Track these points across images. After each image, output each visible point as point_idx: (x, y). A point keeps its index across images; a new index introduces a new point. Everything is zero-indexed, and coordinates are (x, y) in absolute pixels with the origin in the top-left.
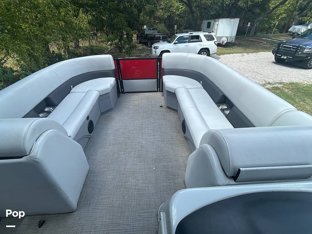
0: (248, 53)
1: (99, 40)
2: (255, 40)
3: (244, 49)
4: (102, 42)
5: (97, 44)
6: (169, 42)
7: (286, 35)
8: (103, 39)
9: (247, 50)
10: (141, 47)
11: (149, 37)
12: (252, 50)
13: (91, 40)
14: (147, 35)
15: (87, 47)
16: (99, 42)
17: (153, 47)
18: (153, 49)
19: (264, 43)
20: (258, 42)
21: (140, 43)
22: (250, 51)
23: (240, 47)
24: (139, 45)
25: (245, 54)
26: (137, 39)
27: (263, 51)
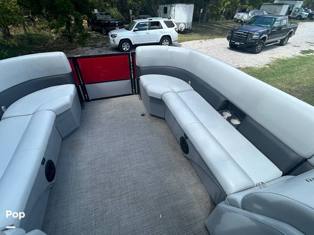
0: (205, 39)
1: (37, 26)
2: (208, 26)
3: (201, 35)
4: (42, 28)
5: (36, 32)
6: (128, 29)
7: (233, 22)
8: (43, 25)
9: (203, 37)
10: (94, 35)
11: (101, 23)
12: (208, 37)
13: (27, 27)
14: (99, 20)
15: (21, 36)
16: (38, 29)
17: (110, 35)
18: (111, 38)
19: (216, 29)
20: (211, 28)
21: (92, 30)
22: (207, 37)
23: (197, 33)
24: (91, 32)
25: (203, 40)
26: (88, 26)
27: (217, 38)
